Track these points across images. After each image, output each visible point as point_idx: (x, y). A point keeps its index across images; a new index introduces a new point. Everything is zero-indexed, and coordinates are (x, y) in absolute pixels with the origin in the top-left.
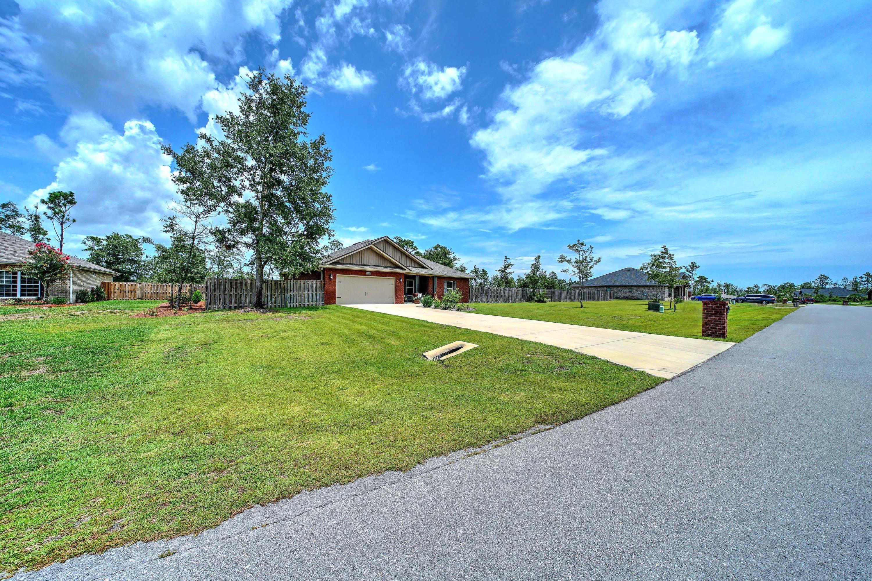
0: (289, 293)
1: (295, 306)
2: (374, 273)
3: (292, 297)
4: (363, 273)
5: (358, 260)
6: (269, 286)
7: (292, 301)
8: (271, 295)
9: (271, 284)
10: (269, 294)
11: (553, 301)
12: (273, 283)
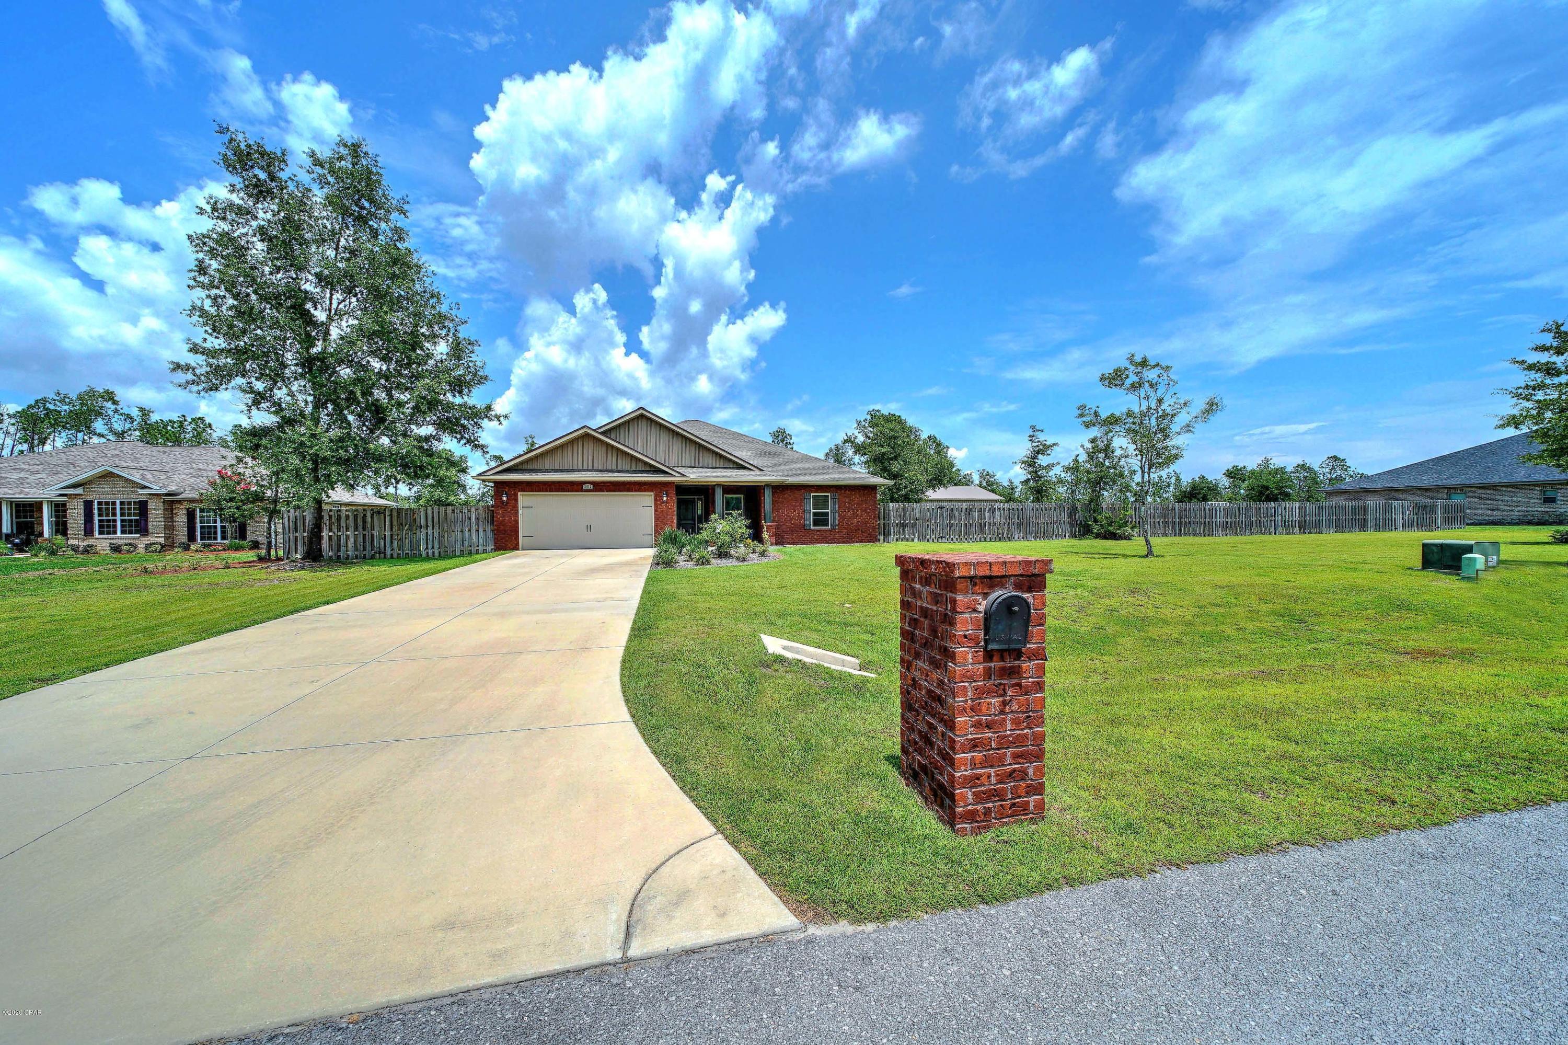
0: (424, 531)
1: (436, 555)
2: (599, 487)
3: (430, 538)
4: (575, 487)
5: (568, 459)
6: (388, 519)
7: (430, 546)
8: (392, 536)
9: (391, 515)
10: (388, 533)
11: (1180, 535)
12: (395, 514)
